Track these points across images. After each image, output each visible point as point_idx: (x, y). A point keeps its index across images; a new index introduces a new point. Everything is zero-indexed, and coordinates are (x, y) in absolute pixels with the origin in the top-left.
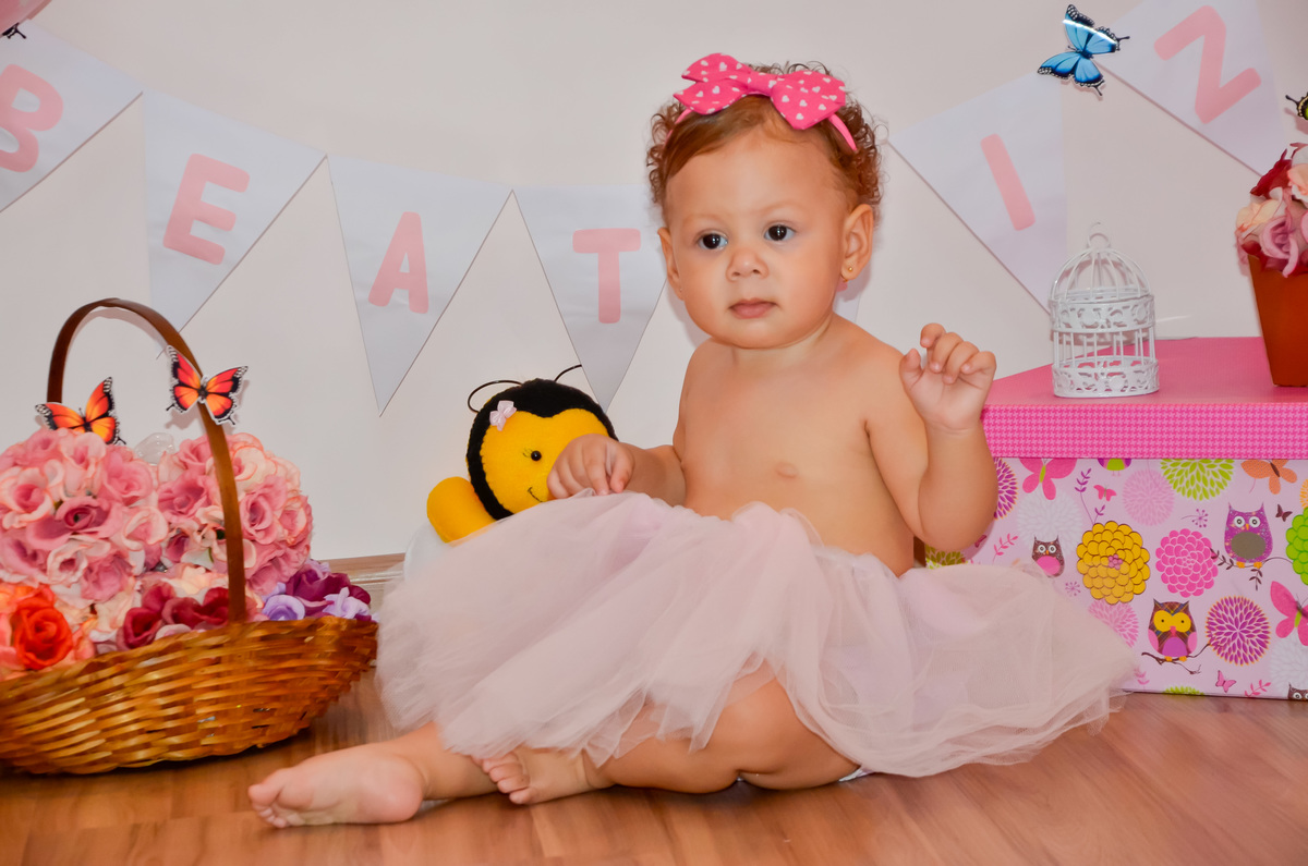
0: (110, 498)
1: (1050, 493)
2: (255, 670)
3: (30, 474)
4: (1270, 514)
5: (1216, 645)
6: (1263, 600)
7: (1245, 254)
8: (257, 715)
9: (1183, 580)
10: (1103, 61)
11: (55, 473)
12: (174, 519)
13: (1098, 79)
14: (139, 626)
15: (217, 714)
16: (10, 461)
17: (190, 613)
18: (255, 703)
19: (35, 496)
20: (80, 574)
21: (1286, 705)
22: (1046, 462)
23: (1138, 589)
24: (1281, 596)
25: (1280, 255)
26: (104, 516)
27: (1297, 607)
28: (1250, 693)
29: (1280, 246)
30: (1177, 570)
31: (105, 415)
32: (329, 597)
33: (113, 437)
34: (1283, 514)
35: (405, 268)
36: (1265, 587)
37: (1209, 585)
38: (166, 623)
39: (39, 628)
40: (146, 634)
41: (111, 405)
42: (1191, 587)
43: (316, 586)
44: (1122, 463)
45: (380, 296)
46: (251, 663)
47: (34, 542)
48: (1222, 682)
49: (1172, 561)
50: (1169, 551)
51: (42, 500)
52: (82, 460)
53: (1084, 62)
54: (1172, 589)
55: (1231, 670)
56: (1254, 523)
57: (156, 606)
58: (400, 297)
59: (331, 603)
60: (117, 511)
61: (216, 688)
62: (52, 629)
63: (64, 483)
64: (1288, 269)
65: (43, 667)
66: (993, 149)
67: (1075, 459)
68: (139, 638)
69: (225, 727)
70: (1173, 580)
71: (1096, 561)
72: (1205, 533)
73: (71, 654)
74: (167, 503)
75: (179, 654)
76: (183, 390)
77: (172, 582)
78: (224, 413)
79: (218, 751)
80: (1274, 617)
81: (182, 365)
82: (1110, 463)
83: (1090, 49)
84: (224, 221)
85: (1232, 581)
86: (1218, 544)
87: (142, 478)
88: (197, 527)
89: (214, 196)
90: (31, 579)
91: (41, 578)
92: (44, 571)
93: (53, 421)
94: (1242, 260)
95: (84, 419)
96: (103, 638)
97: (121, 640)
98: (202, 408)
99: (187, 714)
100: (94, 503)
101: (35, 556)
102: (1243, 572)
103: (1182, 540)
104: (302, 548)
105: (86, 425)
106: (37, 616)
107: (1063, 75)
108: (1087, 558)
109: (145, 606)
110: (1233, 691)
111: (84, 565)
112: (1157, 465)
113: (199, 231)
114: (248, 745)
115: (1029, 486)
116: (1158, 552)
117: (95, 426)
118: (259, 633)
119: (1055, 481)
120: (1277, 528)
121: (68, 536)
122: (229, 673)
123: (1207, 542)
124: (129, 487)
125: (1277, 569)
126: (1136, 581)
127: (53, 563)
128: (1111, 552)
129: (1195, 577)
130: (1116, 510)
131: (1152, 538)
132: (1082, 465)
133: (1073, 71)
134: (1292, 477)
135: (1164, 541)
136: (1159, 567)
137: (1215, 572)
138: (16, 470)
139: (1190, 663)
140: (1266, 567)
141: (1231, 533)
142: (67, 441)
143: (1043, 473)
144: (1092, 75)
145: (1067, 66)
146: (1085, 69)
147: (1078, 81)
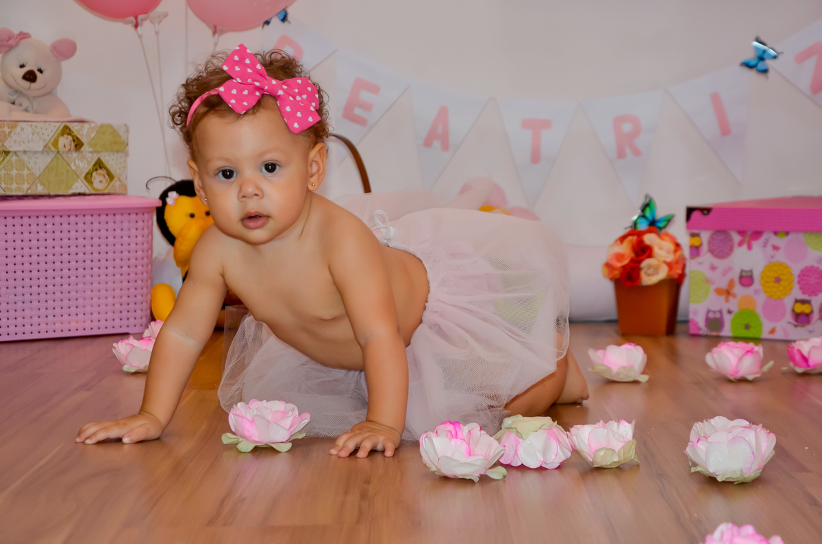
1: (750, 248)
9: (809, 289)
10: (769, 63)
13: (766, 70)
22: (749, 233)
23: (788, 292)
30: (807, 284)
35: (440, 131)
42: (813, 293)
44: (785, 234)
45: (428, 143)
49: (805, 280)
50: (804, 275)
53: (761, 62)
54: (804, 293)
66: (716, 99)
67: (762, 232)
70: (805, 289)
71: (769, 279)
82: (779, 234)
83: (764, 57)
84: (367, 107)
107: (751, 67)
108: (765, 278)
115: (740, 244)
116: (799, 276)
119: (753, 243)
126: (788, 289)
128: (776, 275)
129: (815, 288)
130: (780, 256)
131: (796, 269)
132: (765, 236)
133: (755, 66)
135: (802, 271)
136: (798, 283)
139: (809, 327)
143: (748, 238)
144: (764, 68)
145: (753, 63)
146: (761, 66)
147: (758, 70)
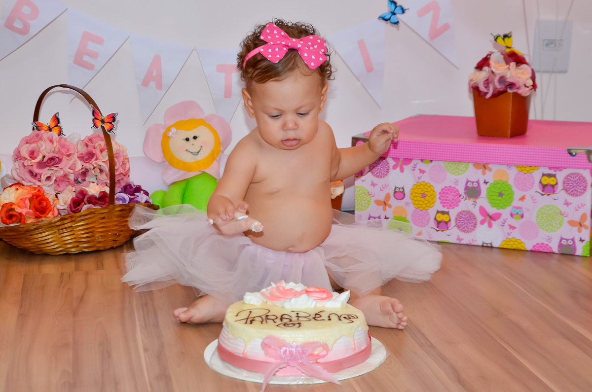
0: (62, 154)
1: (402, 170)
2: (116, 221)
3: (33, 146)
4: (482, 182)
5: (458, 226)
6: (476, 212)
7: (472, 89)
8: (115, 237)
9: (448, 203)
11: (42, 145)
12: (85, 164)
13: (398, 23)
14: (76, 204)
15: (102, 236)
16: (25, 142)
17: (94, 200)
18: (115, 232)
19: (35, 154)
20: (53, 182)
21: (480, 248)
22: (401, 160)
23: (431, 206)
24: (483, 211)
25: (485, 90)
26: (60, 160)
27: (488, 215)
28: (468, 243)
29: (486, 88)
30: (446, 200)
31: (57, 126)
32: (137, 194)
33: (60, 133)
34: (486, 183)
35: (155, 74)
36: (477, 208)
37: (457, 206)
38: (85, 204)
39: (40, 203)
40: (78, 207)
41: (59, 122)
42: (451, 206)
43: (132, 190)
44: (429, 162)
45: (145, 83)
46: (115, 219)
47: (36, 170)
48: (459, 239)
49: (444, 197)
50: (444, 193)
51: (38, 155)
52: (51, 141)
53: (393, 16)
54: (444, 206)
55: (462, 235)
56: (476, 185)
57: (81, 197)
58: (152, 84)
59: (138, 196)
60: (65, 159)
61: (102, 227)
62: (44, 204)
63: (46, 149)
64: (488, 96)
65: (41, 217)
66: (362, 44)
67: (412, 159)
68: (76, 209)
69: (104, 241)
70: (444, 203)
71: (417, 195)
72: (457, 188)
73: (51, 213)
74: (81, 158)
75: (92, 215)
76: (96, 121)
77: (87, 189)
78: (111, 130)
79: (101, 249)
80: (479, 218)
81: (96, 112)
82: (425, 161)
83: (396, 12)
84: (94, 55)
85: (466, 205)
86: (462, 191)
87: (72, 147)
88: (93, 168)
89: (91, 46)
90: (35, 184)
91: (38, 183)
92: (40, 181)
93: (38, 127)
94: (470, 91)
95: (49, 127)
96: (62, 208)
97: (69, 209)
98: (103, 127)
99: (92, 236)
100: (57, 155)
101: (36, 175)
102: (471, 201)
103: (449, 190)
104: (127, 176)
105: (50, 129)
106: (39, 198)
107: (386, 20)
108: (414, 194)
109: (77, 197)
110: (462, 242)
111: (54, 178)
112: (442, 163)
113: (86, 58)
114: (111, 246)
115: (395, 167)
116: (440, 193)
117: (53, 130)
118: (119, 209)
119: (405, 167)
120: (484, 188)
121: (48, 168)
122: (107, 222)
123: (458, 191)
124: (68, 150)
125: (482, 201)
126: (431, 202)
127: (43, 178)
128: (423, 192)
129: (452, 203)
130: (426, 178)
131: (438, 188)
132: (414, 162)
133: (389, 19)
134: (490, 170)
135: (442, 190)
136: (440, 198)
137: (460, 201)
138: (28, 145)
139: (448, 232)
140: (478, 201)
141: (467, 188)
142: (45, 135)
143: (400, 163)
144: (396, 21)
145: (387, 17)
146: (394, 19)
147: (391, 23)
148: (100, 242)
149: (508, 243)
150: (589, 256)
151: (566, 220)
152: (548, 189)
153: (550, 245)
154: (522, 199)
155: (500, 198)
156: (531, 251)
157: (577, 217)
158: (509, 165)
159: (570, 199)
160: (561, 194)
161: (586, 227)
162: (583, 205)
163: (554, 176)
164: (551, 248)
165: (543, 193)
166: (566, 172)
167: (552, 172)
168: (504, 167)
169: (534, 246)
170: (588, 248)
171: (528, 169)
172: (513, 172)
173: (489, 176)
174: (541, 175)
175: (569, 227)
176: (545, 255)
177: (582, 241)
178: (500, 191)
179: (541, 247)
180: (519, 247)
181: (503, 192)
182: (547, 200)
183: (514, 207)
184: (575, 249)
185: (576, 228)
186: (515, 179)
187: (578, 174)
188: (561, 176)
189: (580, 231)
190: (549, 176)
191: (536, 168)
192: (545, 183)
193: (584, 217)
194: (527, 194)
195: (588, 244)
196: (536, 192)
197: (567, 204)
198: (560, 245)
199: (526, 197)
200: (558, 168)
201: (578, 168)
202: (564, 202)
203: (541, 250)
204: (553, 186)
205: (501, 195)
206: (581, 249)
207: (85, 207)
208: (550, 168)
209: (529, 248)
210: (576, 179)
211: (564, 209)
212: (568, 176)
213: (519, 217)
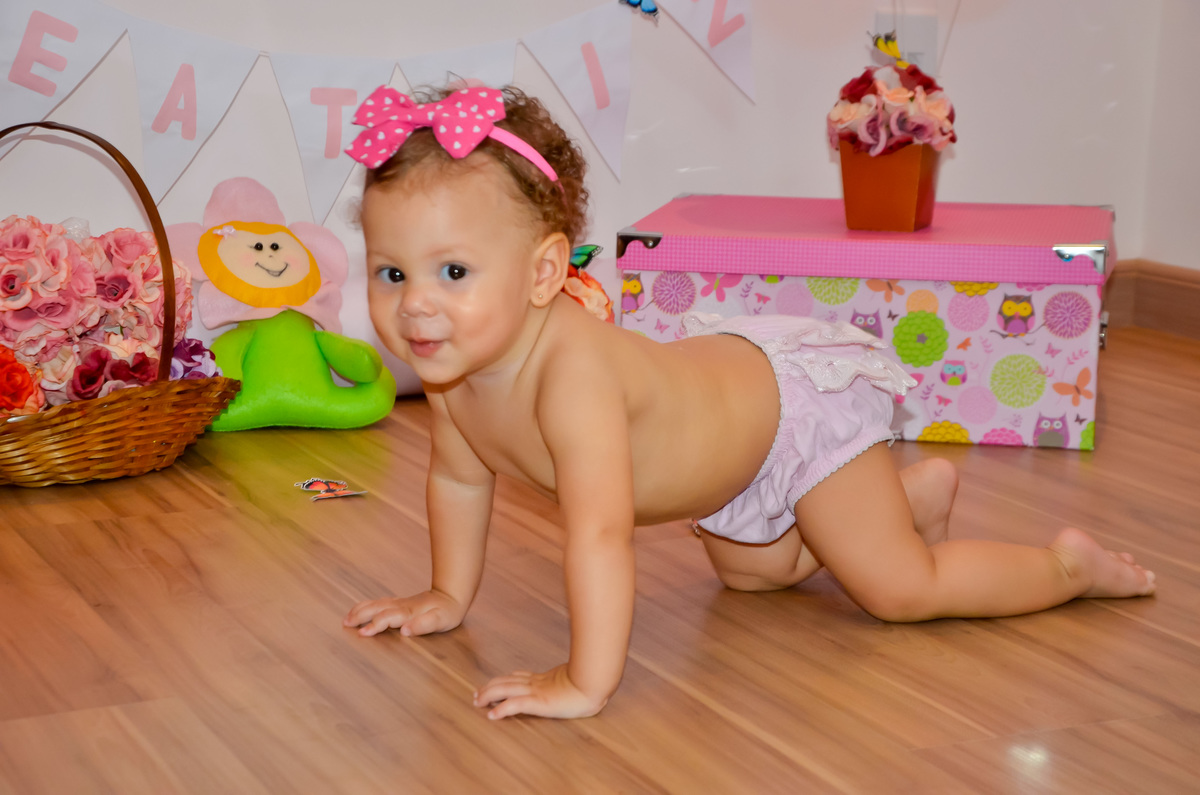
1: (721, 297)
2: (170, 415)
4: (883, 316)
7: (837, 139)
8: (162, 448)
13: (654, 11)
14: (89, 376)
15: (137, 447)
17: (124, 371)
18: (164, 438)
22: (720, 276)
29: (871, 134)
32: (195, 358)
34: (892, 316)
35: (181, 105)
38: (107, 379)
39: (9, 377)
40: (93, 387)
43: (187, 350)
44: (777, 279)
45: (160, 127)
46: (168, 411)
56: (870, 321)
57: (96, 365)
58: (176, 127)
59: (200, 364)
61: (141, 428)
62: (19, 378)
65: (13, 407)
66: (588, 52)
67: (741, 275)
68: (87, 390)
69: (141, 457)
73: (31, 398)
75: (125, 403)
77: (106, 347)
79: (133, 473)
82: (768, 278)
84: (56, 63)
89: (51, 44)
94: (832, 144)
96: (54, 387)
97: (71, 391)
99: (120, 447)
107: (634, 5)
109: (86, 364)
112: (803, 282)
113: (37, 70)
114: (151, 469)
115: (706, 292)
118: (178, 389)
119: (727, 290)
120: (888, 323)
122: (153, 417)
132: (746, 280)
133: (639, 4)
134: (901, 292)
143: (717, 283)
144: (651, 8)
146: (646, 4)
147: (643, 11)
148: (132, 459)
149: (934, 432)
150: (1092, 448)
151: (1050, 382)
152: (1015, 325)
153: (1019, 431)
154: (965, 345)
155: (919, 345)
156: (981, 445)
157: (1070, 377)
158: (939, 281)
159: (1058, 342)
160: (1040, 335)
161: (1088, 395)
162: (1082, 353)
163: (1028, 300)
164: (1019, 437)
165: (1005, 333)
166: (1049, 293)
167: (1023, 292)
168: (929, 286)
169: (986, 435)
170: (1092, 434)
171: (976, 287)
172: (946, 295)
173: (899, 304)
174: (1002, 298)
175: (1056, 395)
176: (1009, 450)
177: (1079, 420)
178: (919, 332)
179: (999, 435)
180: (958, 437)
181: (927, 334)
182: (1014, 345)
183: (947, 362)
184: (1066, 437)
185: (1069, 398)
186: (950, 309)
187: (1074, 295)
188: (1041, 299)
189: (1076, 402)
190: (1018, 299)
191: (992, 286)
192: (1008, 313)
193: (1084, 375)
194: (975, 336)
195: (1092, 426)
196: (992, 331)
197: (1052, 351)
198: (1038, 431)
199: (972, 341)
200: (1035, 284)
201: (1075, 283)
202: (1045, 349)
203: (1000, 441)
204: (1025, 319)
205: (922, 339)
206: (1079, 437)
207: (108, 387)
208: (1020, 285)
209: (977, 438)
210: (1069, 304)
211: (1045, 361)
212: (1055, 298)
213: (956, 379)
